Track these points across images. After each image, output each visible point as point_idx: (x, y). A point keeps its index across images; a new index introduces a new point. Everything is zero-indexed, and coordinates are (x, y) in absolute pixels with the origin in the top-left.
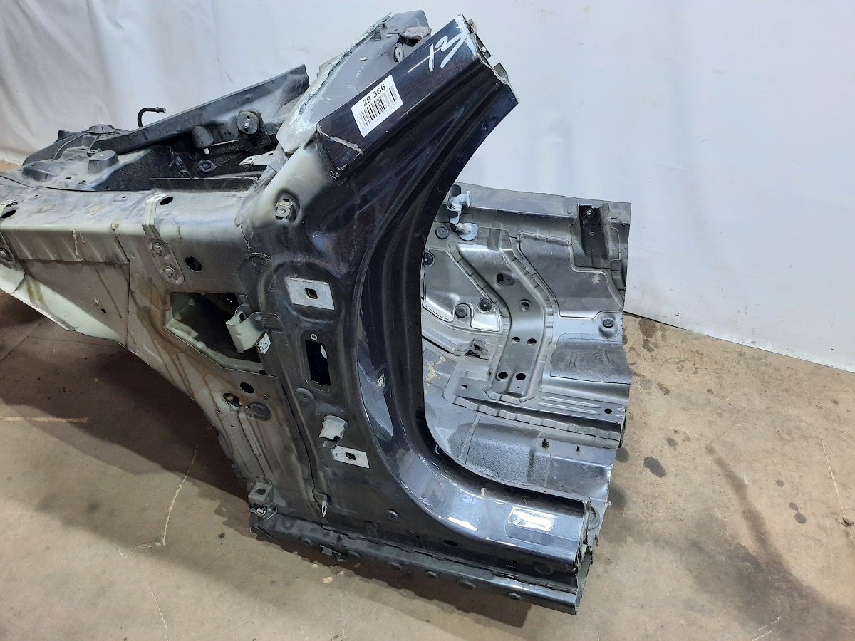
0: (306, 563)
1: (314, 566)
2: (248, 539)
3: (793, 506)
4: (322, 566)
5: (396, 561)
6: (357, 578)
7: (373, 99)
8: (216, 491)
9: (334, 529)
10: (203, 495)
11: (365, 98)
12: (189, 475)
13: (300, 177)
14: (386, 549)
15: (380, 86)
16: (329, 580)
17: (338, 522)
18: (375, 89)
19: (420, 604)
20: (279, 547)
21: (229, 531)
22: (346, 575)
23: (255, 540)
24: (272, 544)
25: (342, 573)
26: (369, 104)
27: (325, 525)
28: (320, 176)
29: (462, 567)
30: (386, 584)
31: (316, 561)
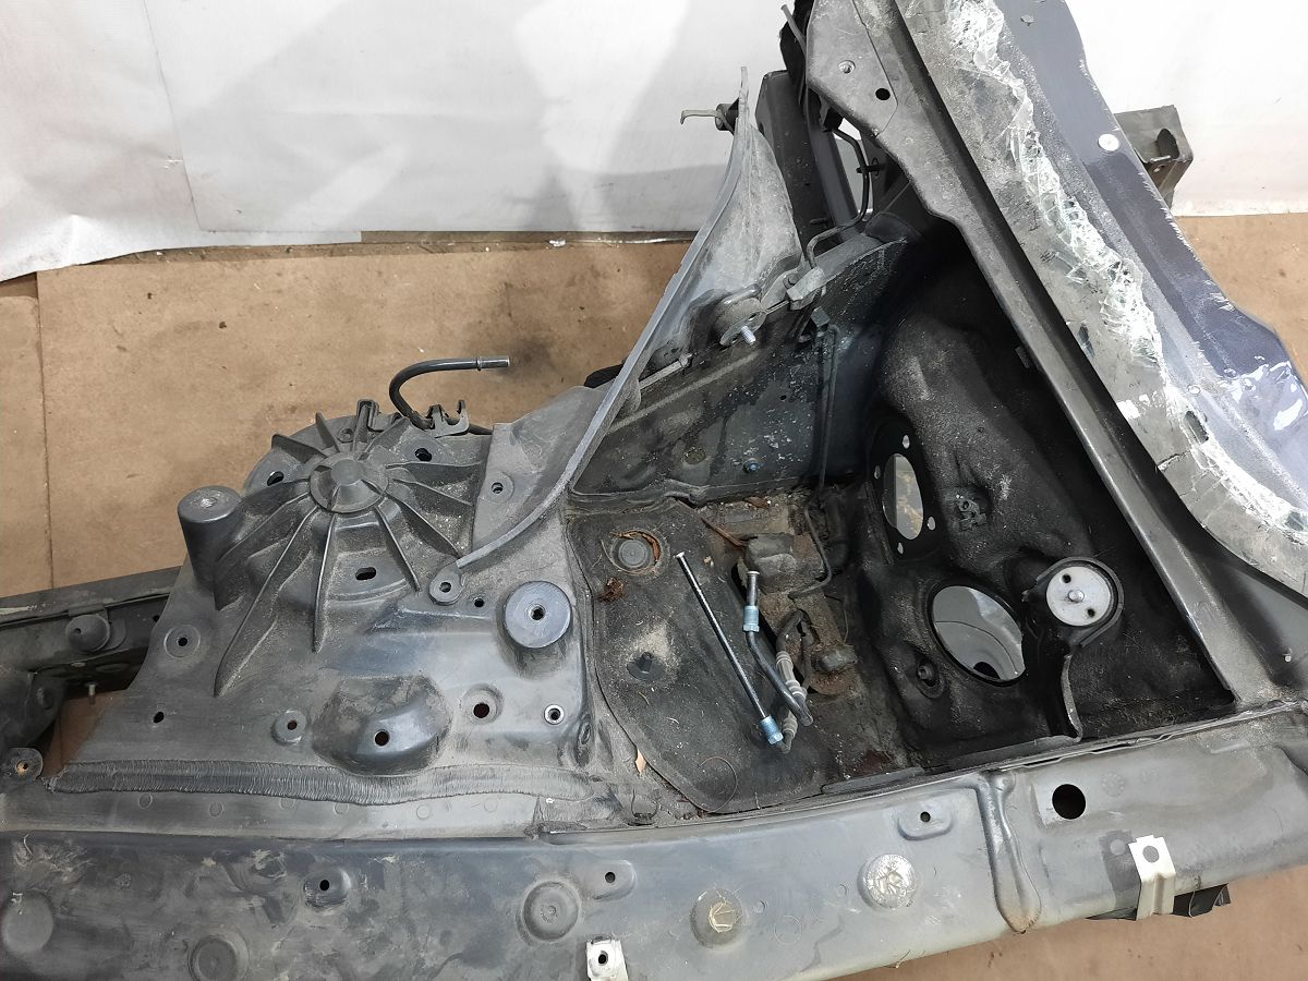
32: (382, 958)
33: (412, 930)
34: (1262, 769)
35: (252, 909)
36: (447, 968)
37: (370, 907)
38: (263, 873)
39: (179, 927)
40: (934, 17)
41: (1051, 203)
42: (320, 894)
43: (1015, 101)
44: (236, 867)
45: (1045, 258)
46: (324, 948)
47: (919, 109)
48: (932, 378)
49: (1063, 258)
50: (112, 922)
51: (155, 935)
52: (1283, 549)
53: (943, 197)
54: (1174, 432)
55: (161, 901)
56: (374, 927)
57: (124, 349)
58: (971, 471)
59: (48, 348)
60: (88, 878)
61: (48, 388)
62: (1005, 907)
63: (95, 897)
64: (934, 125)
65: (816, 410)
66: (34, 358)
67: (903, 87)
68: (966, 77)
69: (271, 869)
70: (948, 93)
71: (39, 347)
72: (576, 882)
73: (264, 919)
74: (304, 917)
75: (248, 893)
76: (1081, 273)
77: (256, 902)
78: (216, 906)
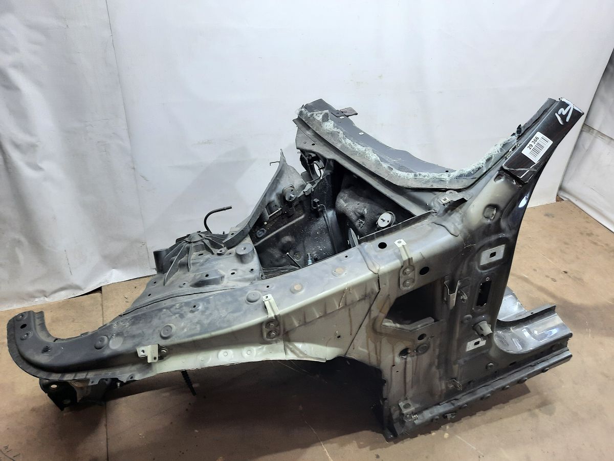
0: (428, 436)
1: (433, 434)
2: (390, 448)
3: (547, 277)
4: (436, 431)
5: (488, 393)
6: (456, 424)
7: (534, 145)
8: (347, 437)
9: (447, 401)
10: (342, 445)
11: (528, 145)
12: (322, 440)
13: (498, 195)
14: (478, 391)
15: (534, 138)
16: (446, 435)
17: (450, 395)
18: (532, 140)
19: (490, 413)
20: (409, 439)
21: (378, 451)
22: (450, 427)
23: (395, 445)
24: (405, 440)
25: (448, 427)
26: (532, 148)
27: (441, 402)
28: (510, 190)
29: (518, 374)
30: (469, 417)
31: (432, 432)
32: (210, 319)
33: (218, 310)
34: (430, 228)
35: (176, 317)
36: (228, 316)
37: (207, 308)
38: (179, 309)
39: (156, 328)
40: (320, 127)
41: (350, 145)
42: (193, 309)
43: (339, 133)
44: (172, 309)
45: (352, 155)
46: (196, 320)
47: (322, 144)
48: (346, 201)
49: (355, 153)
50: (140, 331)
51: (151, 331)
52: (415, 181)
53: (330, 155)
54: (387, 172)
55: (152, 323)
56: (208, 313)
57: (128, 302)
58: (358, 213)
59: (104, 305)
60: (133, 324)
61: (104, 315)
62: (370, 268)
63: (134, 327)
64: (326, 146)
65: (329, 235)
66: (101, 307)
67: (318, 142)
68: (328, 133)
69: (181, 307)
70: (325, 137)
71: (102, 305)
72: (259, 290)
73: (179, 318)
74: (190, 315)
75: (175, 314)
76: (359, 154)
77: (177, 315)
78: (167, 319)
